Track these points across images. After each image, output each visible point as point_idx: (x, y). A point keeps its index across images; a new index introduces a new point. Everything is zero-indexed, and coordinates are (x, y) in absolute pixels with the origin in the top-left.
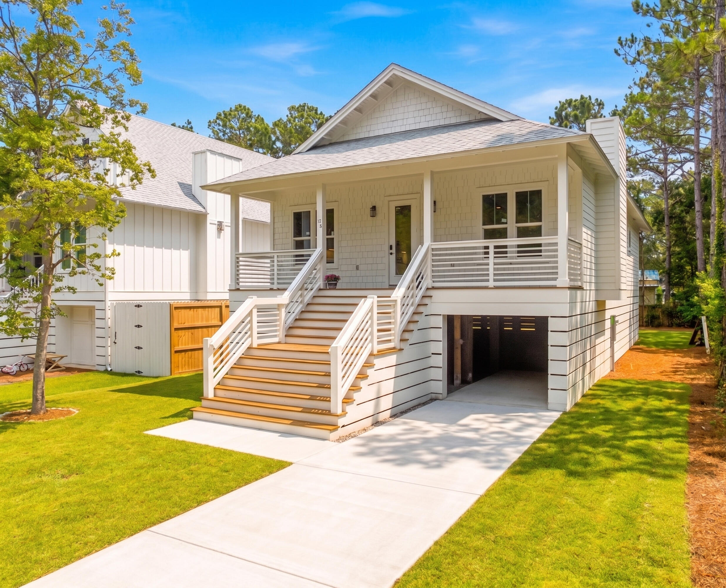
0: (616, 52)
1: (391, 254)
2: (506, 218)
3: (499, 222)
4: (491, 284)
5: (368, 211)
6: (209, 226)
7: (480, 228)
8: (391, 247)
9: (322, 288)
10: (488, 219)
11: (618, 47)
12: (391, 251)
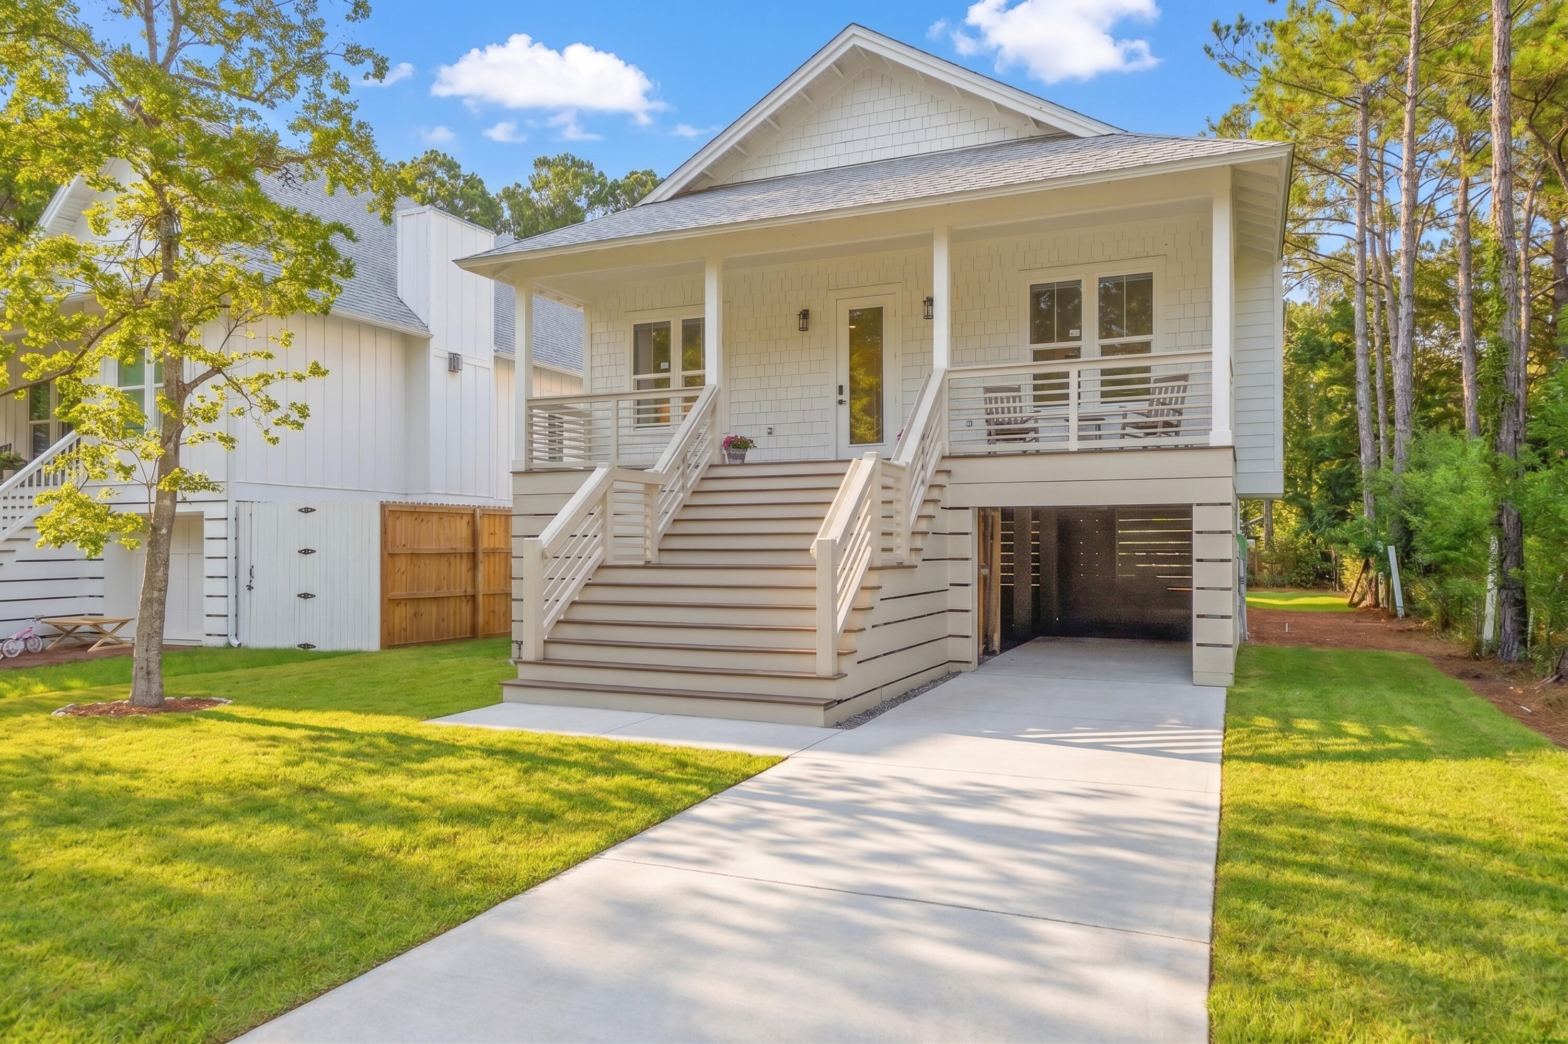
0: (1208, 50)
1: (841, 402)
2: (1080, 328)
3: (1064, 337)
4: (1074, 445)
5: (795, 321)
6: (432, 360)
7: (1028, 348)
8: (841, 390)
9: (716, 462)
10: (1040, 332)
11: (1212, 41)
12: (840, 398)
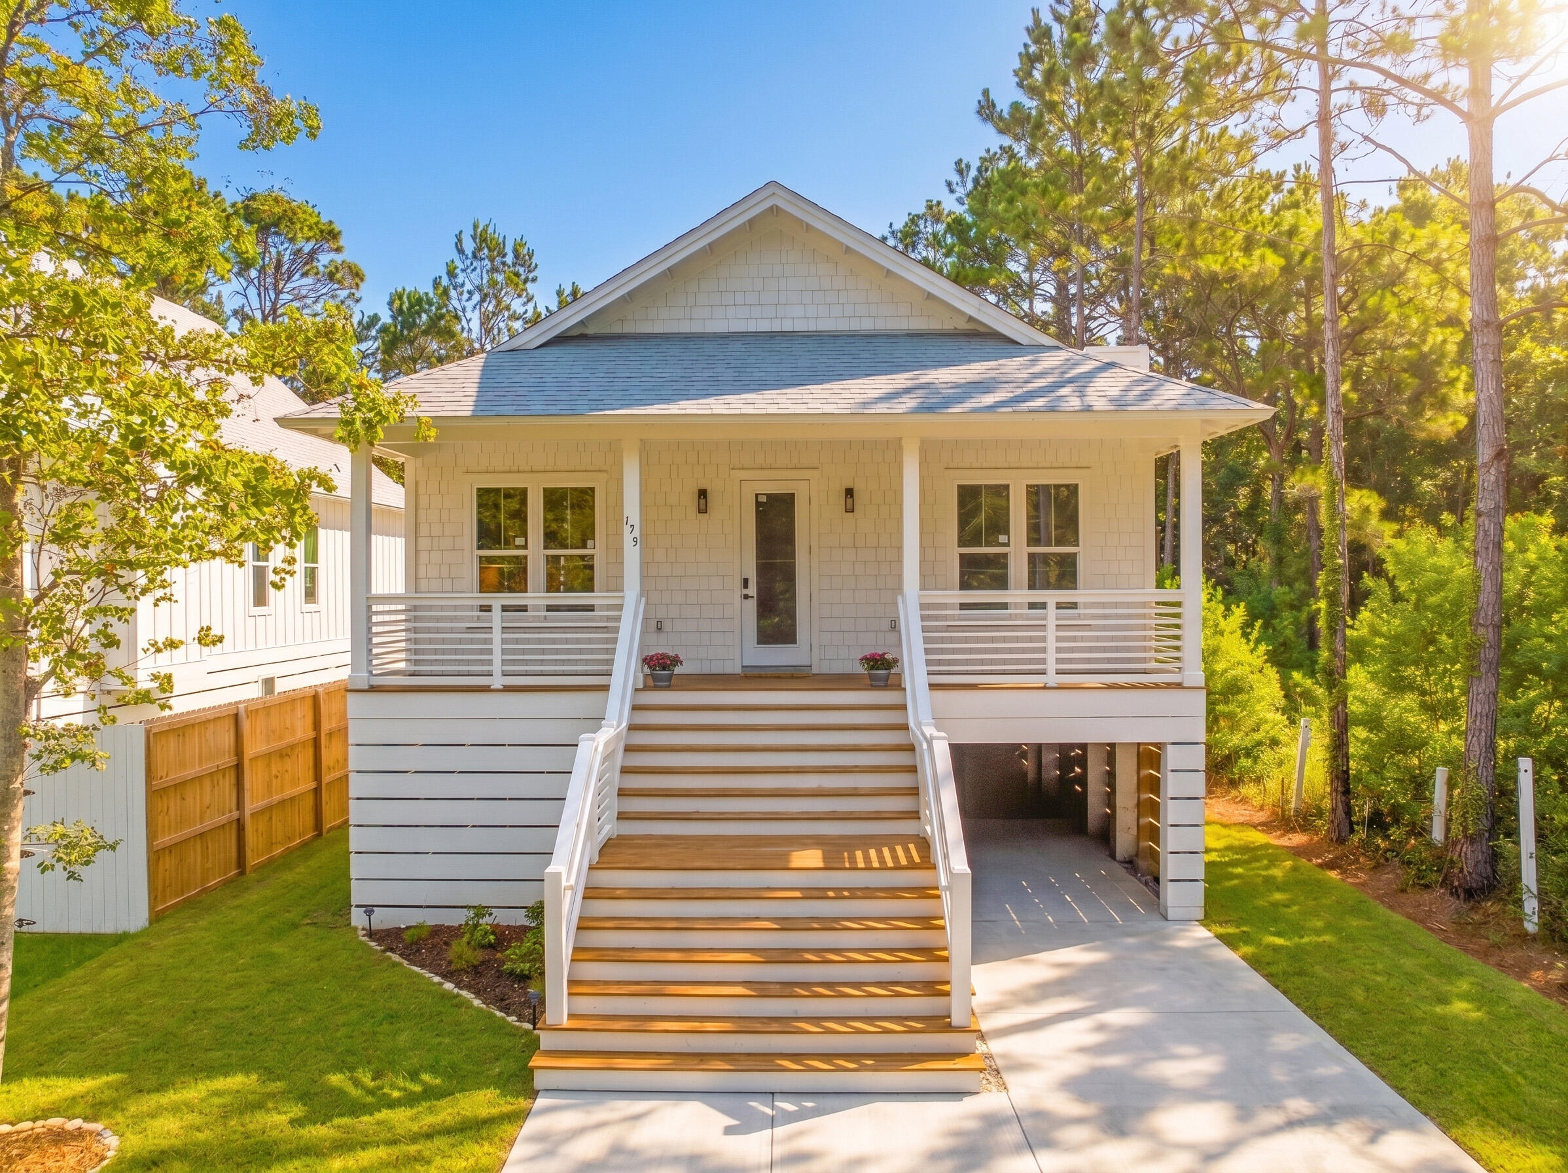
1: (746, 597)
2: (1008, 534)
4: (1052, 679)
7: (953, 551)
8: (745, 583)
12: (745, 592)
